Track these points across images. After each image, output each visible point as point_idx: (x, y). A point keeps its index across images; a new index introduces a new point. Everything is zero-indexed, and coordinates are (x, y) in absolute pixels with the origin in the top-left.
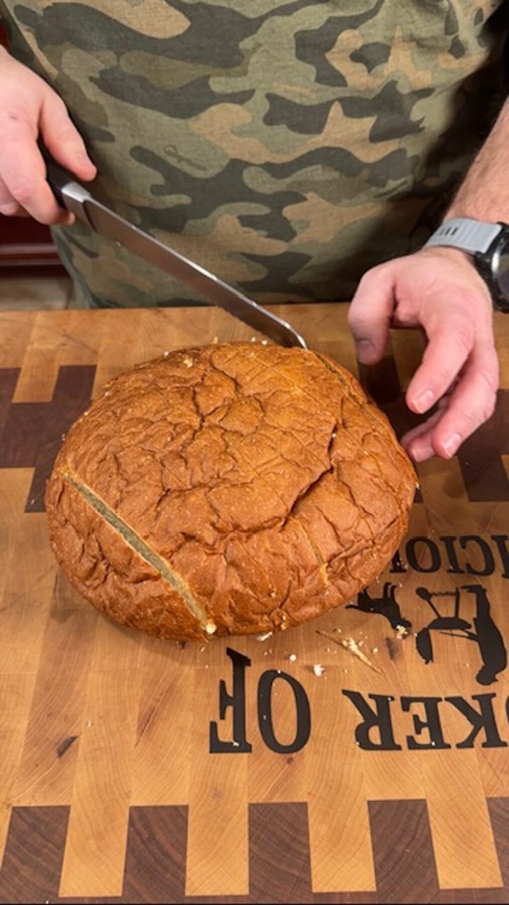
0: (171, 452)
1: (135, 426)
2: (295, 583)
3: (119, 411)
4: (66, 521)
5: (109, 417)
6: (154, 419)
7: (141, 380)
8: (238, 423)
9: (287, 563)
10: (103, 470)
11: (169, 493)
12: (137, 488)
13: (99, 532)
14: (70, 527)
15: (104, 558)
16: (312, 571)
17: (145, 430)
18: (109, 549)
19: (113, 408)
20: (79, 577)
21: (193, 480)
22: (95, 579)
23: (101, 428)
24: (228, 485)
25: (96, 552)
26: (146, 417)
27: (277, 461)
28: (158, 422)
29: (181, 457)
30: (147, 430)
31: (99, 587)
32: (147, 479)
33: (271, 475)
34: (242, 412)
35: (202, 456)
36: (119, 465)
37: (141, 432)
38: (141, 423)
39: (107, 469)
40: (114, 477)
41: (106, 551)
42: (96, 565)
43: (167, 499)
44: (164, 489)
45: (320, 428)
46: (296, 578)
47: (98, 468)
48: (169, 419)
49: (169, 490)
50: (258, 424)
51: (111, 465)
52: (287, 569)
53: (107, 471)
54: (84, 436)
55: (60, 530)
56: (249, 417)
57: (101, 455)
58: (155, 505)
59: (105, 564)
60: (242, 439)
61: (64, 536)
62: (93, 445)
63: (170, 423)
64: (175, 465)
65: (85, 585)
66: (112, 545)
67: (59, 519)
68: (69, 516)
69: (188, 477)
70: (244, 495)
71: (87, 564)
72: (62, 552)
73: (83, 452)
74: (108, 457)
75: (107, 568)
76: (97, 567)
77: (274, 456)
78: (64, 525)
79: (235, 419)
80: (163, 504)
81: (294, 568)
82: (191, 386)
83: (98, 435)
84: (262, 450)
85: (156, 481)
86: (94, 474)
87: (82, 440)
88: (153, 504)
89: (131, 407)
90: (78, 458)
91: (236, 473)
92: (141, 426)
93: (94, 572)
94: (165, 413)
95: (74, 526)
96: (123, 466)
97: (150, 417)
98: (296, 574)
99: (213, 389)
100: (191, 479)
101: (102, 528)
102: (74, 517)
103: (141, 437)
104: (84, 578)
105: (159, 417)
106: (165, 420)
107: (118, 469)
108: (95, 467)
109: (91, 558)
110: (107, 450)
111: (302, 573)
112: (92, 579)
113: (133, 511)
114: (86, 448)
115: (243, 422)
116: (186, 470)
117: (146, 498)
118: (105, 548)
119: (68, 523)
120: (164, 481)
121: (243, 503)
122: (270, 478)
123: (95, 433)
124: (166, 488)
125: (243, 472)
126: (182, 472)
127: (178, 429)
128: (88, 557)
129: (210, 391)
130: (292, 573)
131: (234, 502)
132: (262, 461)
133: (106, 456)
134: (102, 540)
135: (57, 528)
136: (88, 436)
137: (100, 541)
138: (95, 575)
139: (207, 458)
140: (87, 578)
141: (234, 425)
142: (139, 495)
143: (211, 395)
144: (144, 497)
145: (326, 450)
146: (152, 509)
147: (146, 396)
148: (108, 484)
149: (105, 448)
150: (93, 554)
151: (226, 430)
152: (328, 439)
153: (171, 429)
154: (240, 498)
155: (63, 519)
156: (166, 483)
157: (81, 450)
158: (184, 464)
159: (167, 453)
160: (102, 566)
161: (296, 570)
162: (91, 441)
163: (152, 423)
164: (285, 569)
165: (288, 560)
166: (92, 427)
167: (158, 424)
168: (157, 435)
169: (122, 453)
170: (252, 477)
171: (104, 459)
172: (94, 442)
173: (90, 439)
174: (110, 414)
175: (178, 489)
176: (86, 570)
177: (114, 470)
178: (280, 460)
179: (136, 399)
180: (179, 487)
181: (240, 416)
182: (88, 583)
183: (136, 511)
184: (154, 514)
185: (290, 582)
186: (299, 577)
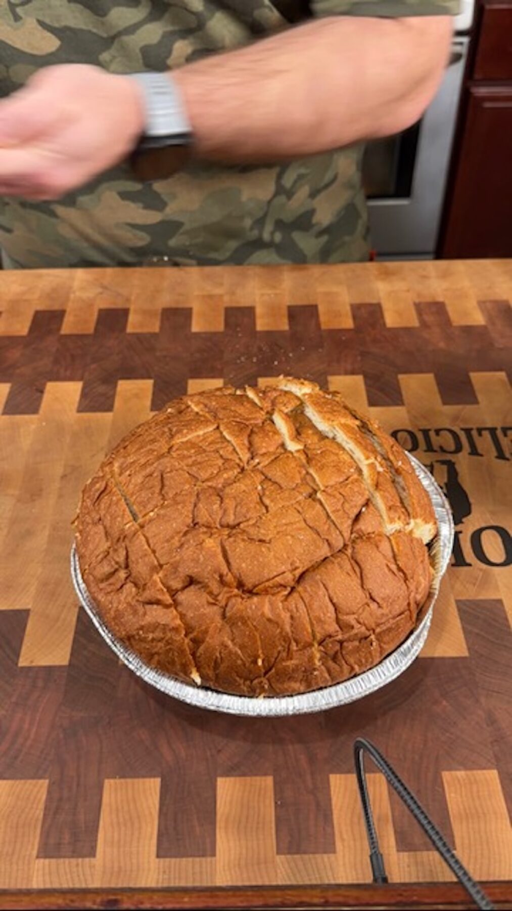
0: (210, 487)
1: (188, 449)
2: (284, 654)
3: (174, 429)
4: (100, 519)
5: (164, 433)
6: (208, 449)
7: (203, 403)
8: (279, 474)
9: (281, 633)
10: (147, 485)
11: (197, 526)
12: (168, 514)
13: (130, 542)
14: (101, 527)
15: (127, 567)
16: (304, 647)
17: (195, 456)
18: (137, 560)
19: (170, 426)
20: (95, 578)
21: (223, 520)
22: (110, 584)
23: (156, 443)
24: (245, 538)
25: (121, 559)
26: (200, 444)
27: (298, 525)
28: (210, 452)
29: (219, 495)
30: (197, 456)
31: (112, 594)
32: (179, 507)
33: (289, 537)
34: (287, 464)
35: (238, 499)
36: (163, 486)
37: (190, 457)
38: (194, 448)
39: (150, 486)
40: (156, 495)
41: (133, 562)
42: (116, 570)
43: (194, 532)
44: (193, 521)
45: (351, 498)
46: (287, 650)
47: (142, 482)
48: (221, 452)
49: (197, 524)
50: (299, 481)
51: (156, 483)
52: (279, 639)
53: (151, 488)
54: (137, 446)
55: (90, 526)
56: (292, 471)
57: (148, 470)
58: (181, 534)
59: (127, 573)
60: (279, 491)
61: (92, 533)
62: (143, 457)
63: (221, 456)
64: (210, 500)
65: (99, 587)
66: (141, 558)
67: (93, 516)
68: (104, 515)
69: (220, 516)
70: (258, 554)
71: (106, 569)
72: (86, 548)
73: (132, 460)
74: (155, 475)
75: (127, 578)
76: (116, 573)
77: (297, 520)
78: (96, 523)
79: (278, 470)
80: (189, 536)
81: (287, 639)
82: (251, 424)
83: (151, 449)
84: (287, 511)
85: (188, 511)
86: (137, 488)
87: (134, 450)
88: (179, 532)
89: (187, 429)
90: (125, 465)
91: (257, 529)
92: (193, 451)
93: (111, 577)
94: (218, 446)
95: (105, 528)
96: (166, 488)
97: (204, 445)
98: (286, 646)
99: (271, 434)
100: (221, 519)
101: (135, 538)
102: (109, 518)
103: (190, 461)
104: (99, 580)
105: (214, 447)
106: (218, 452)
107: (161, 489)
108: (139, 481)
109: (113, 563)
110: (156, 468)
111: (294, 647)
112: (107, 583)
113: (159, 534)
114: (135, 458)
115: (285, 474)
116: (219, 509)
117: (174, 525)
118: (132, 558)
119: (101, 522)
120: (196, 513)
121: (255, 563)
122: (287, 540)
123: (149, 447)
124: (195, 522)
125: (264, 529)
126: (215, 510)
127: (226, 465)
128: (110, 561)
129: (267, 435)
130: (283, 643)
131: (247, 559)
132: (284, 521)
133: (153, 473)
134: (132, 551)
135: (88, 524)
136: (142, 447)
137: (129, 549)
138: (112, 580)
139: (242, 504)
140: (102, 581)
141: (275, 475)
142: (169, 521)
143: (267, 439)
144: (172, 524)
145: (350, 522)
146: (177, 538)
147: (204, 423)
148: (148, 500)
149: (155, 465)
150: (117, 559)
151: (266, 477)
152: (356, 511)
153: (220, 462)
154: (254, 557)
155: (98, 517)
156: (197, 516)
157: (130, 459)
158: (219, 502)
159: (206, 487)
160: (122, 574)
161: (288, 643)
162: (142, 453)
163: (205, 451)
164: (277, 639)
165: (282, 629)
166: (147, 440)
167: (210, 454)
168: (205, 464)
169: (169, 475)
170: (271, 536)
171: (151, 475)
172: (145, 455)
173: (142, 451)
174: (166, 429)
175: (206, 524)
176: (104, 573)
177: (157, 490)
178: (303, 525)
179: (194, 423)
180: (208, 523)
181: (285, 468)
182: (102, 586)
183: (161, 536)
184: (177, 544)
185: (279, 652)
186: (289, 649)
